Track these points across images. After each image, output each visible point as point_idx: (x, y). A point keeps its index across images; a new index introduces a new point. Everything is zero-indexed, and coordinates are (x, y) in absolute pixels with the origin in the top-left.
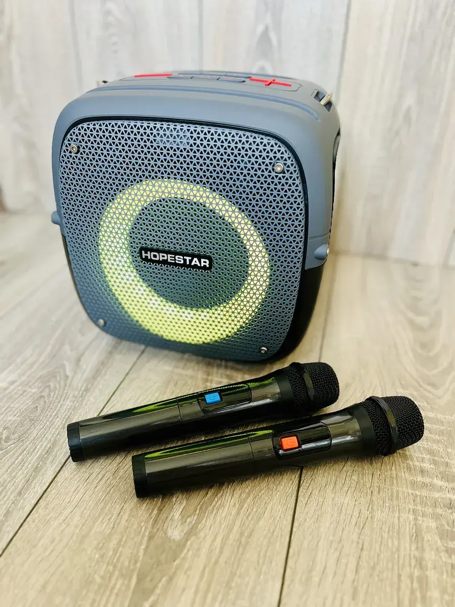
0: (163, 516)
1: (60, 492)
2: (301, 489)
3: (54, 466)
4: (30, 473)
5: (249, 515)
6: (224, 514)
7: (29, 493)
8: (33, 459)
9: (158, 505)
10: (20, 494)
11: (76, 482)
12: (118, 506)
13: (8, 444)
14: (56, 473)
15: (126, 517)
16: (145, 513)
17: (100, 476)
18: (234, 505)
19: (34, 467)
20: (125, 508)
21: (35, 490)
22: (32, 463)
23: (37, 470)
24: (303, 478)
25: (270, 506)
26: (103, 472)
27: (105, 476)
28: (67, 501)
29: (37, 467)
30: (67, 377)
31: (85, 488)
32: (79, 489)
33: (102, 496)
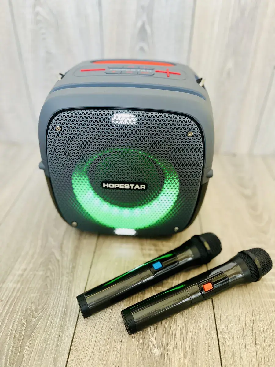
0: (146, 342)
1: (82, 339)
2: (215, 310)
3: (72, 323)
4: (59, 330)
5: (193, 332)
6: (179, 334)
7: (63, 344)
8: (57, 320)
9: (141, 336)
10: (57, 345)
11: (89, 331)
12: (118, 341)
13: (38, 313)
14: (75, 327)
15: (125, 347)
16: (136, 342)
17: (102, 324)
18: (183, 327)
19: (60, 326)
20: (123, 341)
21: (66, 341)
22: (58, 323)
23: (62, 327)
24: (214, 303)
25: (202, 323)
26: (102, 321)
27: (105, 323)
28: (88, 345)
29: (61, 325)
30: (58, 261)
31: (96, 333)
32: (92, 335)
33: (107, 336)
